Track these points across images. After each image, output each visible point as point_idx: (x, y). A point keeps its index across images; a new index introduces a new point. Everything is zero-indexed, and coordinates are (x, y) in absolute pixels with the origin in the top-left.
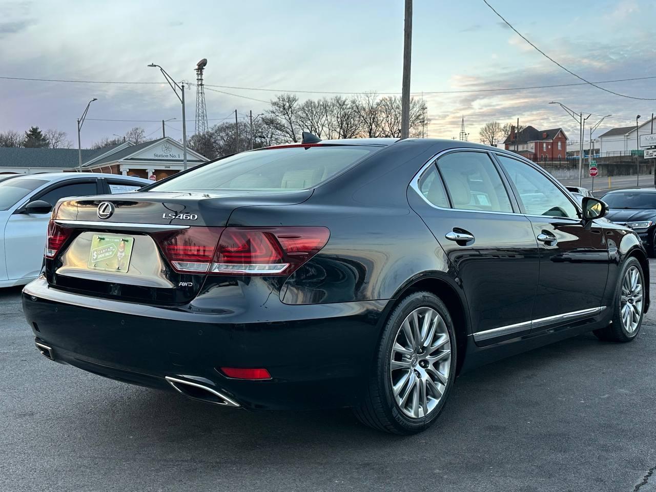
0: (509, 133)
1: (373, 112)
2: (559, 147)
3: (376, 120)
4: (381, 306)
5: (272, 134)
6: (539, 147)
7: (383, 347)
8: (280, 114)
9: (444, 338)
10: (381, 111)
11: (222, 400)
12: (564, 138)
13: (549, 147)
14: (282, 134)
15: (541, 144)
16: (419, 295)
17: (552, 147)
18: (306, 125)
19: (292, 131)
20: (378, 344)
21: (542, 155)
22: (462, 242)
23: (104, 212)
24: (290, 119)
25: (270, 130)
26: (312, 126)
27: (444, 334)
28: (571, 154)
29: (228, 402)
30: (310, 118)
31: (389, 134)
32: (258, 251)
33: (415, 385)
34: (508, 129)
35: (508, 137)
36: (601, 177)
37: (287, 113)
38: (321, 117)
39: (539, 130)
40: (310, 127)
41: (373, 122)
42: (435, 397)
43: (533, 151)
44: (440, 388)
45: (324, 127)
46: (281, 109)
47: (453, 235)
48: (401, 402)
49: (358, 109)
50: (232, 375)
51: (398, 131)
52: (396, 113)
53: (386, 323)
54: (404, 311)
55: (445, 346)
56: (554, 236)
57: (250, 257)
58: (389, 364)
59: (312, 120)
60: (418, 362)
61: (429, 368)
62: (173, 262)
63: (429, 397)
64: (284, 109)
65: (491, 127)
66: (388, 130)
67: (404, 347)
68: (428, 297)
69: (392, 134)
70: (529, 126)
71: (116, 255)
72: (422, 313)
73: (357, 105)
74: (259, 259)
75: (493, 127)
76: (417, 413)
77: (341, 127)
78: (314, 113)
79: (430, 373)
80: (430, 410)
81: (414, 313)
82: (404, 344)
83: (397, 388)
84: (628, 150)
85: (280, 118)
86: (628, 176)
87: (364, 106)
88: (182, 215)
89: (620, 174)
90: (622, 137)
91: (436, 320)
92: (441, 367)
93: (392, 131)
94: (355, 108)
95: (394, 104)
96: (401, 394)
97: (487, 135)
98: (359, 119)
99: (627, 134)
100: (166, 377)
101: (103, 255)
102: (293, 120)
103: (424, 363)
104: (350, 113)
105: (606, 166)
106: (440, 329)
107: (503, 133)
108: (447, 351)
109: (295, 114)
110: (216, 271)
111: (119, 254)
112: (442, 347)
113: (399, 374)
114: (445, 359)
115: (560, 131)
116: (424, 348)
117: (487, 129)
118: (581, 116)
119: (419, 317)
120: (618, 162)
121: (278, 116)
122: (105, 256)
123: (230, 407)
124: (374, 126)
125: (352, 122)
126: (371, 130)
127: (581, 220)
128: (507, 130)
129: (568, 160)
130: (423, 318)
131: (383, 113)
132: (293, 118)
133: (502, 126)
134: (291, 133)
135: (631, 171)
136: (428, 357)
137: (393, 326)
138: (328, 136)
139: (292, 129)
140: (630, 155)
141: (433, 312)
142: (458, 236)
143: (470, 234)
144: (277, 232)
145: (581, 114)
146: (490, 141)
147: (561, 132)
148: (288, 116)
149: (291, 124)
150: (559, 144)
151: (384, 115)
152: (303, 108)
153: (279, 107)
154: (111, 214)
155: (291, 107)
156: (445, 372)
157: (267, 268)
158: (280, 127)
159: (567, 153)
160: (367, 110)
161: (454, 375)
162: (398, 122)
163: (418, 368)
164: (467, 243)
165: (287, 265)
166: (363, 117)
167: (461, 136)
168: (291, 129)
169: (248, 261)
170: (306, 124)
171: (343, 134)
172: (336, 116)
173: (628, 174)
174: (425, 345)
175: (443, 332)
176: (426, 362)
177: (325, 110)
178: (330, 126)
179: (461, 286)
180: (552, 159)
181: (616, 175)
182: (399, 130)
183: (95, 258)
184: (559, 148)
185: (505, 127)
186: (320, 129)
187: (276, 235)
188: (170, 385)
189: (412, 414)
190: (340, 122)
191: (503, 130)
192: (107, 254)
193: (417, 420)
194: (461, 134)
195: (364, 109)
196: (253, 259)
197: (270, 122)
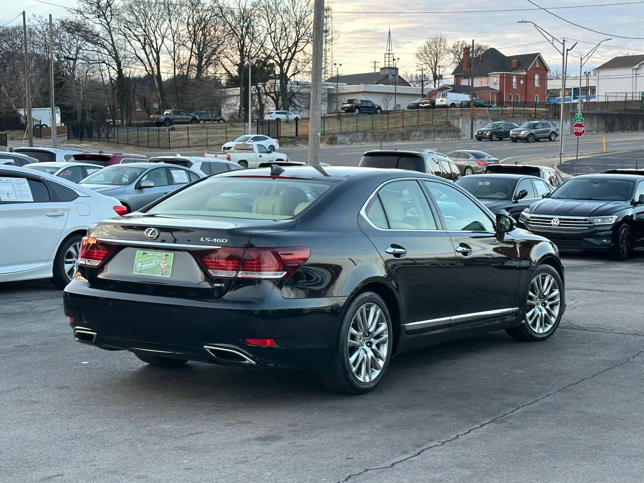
0: (462, 57)
1: (246, 17)
2: (536, 82)
3: (251, 30)
4: (342, 301)
5: (79, 48)
6: (506, 81)
7: (343, 331)
8: (93, 16)
9: (384, 326)
10: (259, 16)
11: (245, 360)
12: (543, 69)
13: (522, 82)
14: (96, 49)
15: (510, 78)
16: (367, 294)
17: (526, 83)
18: (135, 36)
19: (113, 45)
20: (340, 328)
21: (511, 94)
22: (397, 255)
23: (151, 235)
24: (108, 23)
25: (75, 41)
26: (147, 36)
27: (383, 323)
28: (554, 93)
29: (249, 361)
30: (143, 24)
31: (273, 54)
32: (267, 263)
33: (363, 359)
34: (460, 49)
35: (459, 63)
36: (595, 132)
37: (104, 14)
38: (160, 22)
39: (507, 56)
40: (142, 38)
41: (247, 33)
42: (377, 369)
43: (497, 88)
44: (381, 363)
45: (165, 39)
46: (94, 8)
47: (391, 250)
48: (354, 369)
49: (222, 11)
50: (252, 343)
51: (287, 50)
52: (285, 20)
53: (345, 314)
54: (356, 305)
55: (384, 332)
56: (470, 248)
57: (260, 267)
58: (347, 342)
59: (145, 25)
60: (365, 343)
61: (373, 347)
62: (209, 271)
63: (373, 369)
64: (99, 7)
65: (433, 47)
66: (271, 47)
67: (356, 331)
68: (373, 296)
69: (278, 54)
70: (491, 49)
71: (159, 265)
72: (369, 307)
73: (221, 5)
74: (266, 269)
75: (436, 47)
76: (364, 379)
77: (195, 40)
78: (150, 15)
79: (373, 351)
80: (373, 378)
81: (363, 307)
82: (357, 329)
83: (352, 359)
84: (638, 91)
85: (91, 23)
86: (636, 133)
87: (232, 6)
88: (215, 239)
89: (623, 129)
90: (628, 72)
91: (378, 313)
92: (381, 347)
93: (276, 50)
94: (217, 10)
95: (281, 5)
96: (354, 364)
97: (427, 59)
98: (223, 28)
99: (636, 66)
100: (205, 346)
101: (148, 265)
102: (113, 26)
103: (370, 344)
104: (208, 17)
105: (603, 116)
106: (381, 320)
107: (452, 56)
108: (386, 336)
109: (117, 17)
110: (240, 276)
111: (161, 264)
112: (382, 333)
113: (353, 349)
114: (383, 342)
115: (537, 57)
116: (369, 333)
117: (428, 49)
118: (563, 44)
119: (366, 310)
120: (621, 110)
121: (87, 18)
122: (149, 266)
123: (250, 365)
124: (247, 40)
125: (212, 33)
126: (243, 46)
127: (495, 232)
128: (457, 51)
129: (547, 106)
130: (370, 310)
131: (263, 20)
132: (114, 24)
133: (450, 44)
134: (110, 47)
135: (640, 125)
136: (372, 340)
137: (350, 316)
138: (172, 54)
139: (112, 40)
140: (641, 99)
141: (376, 307)
142: (394, 251)
143: (404, 249)
144: (279, 251)
145: (564, 41)
146: (432, 69)
147: (540, 59)
148: (106, 19)
149: (110, 32)
150: (537, 77)
151: (264, 22)
152: (131, 6)
153: (91, 4)
154: (158, 236)
155: (110, 5)
156: (384, 351)
157: (272, 274)
158: (90, 37)
159: (548, 91)
160: (236, 13)
161: (390, 355)
162: (286, 35)
163: (365, 347)
164: (401, 255)
165: (285, 273)
166: (231, 25)
167: (387, 59)
168: (110, 42)
169: (259, 270)
170: (136, 33)
171: (197, 52)
172: (186, 22)
173: (636, 129)
174: (371, 330)
175: (383, 322)
176: (371, 343)
177: (167, 11)
178: (175, 38)
179: (397, 290)
180: (525, 104)
181: (617, 131)
182: (288, 47)
183: (139, 267)
184: (537, 84)
185: (454, 47)
186: (159, 42)
187: (279, 253)
188: (208, 352)
189: (361, 379)
190: (192, 32)
191: (452, 52)
192: (151, 264)
193: (365, 383)
194: (387, 56)
195: (232, 13)
196: (262, 269)
197: (75, 28)
